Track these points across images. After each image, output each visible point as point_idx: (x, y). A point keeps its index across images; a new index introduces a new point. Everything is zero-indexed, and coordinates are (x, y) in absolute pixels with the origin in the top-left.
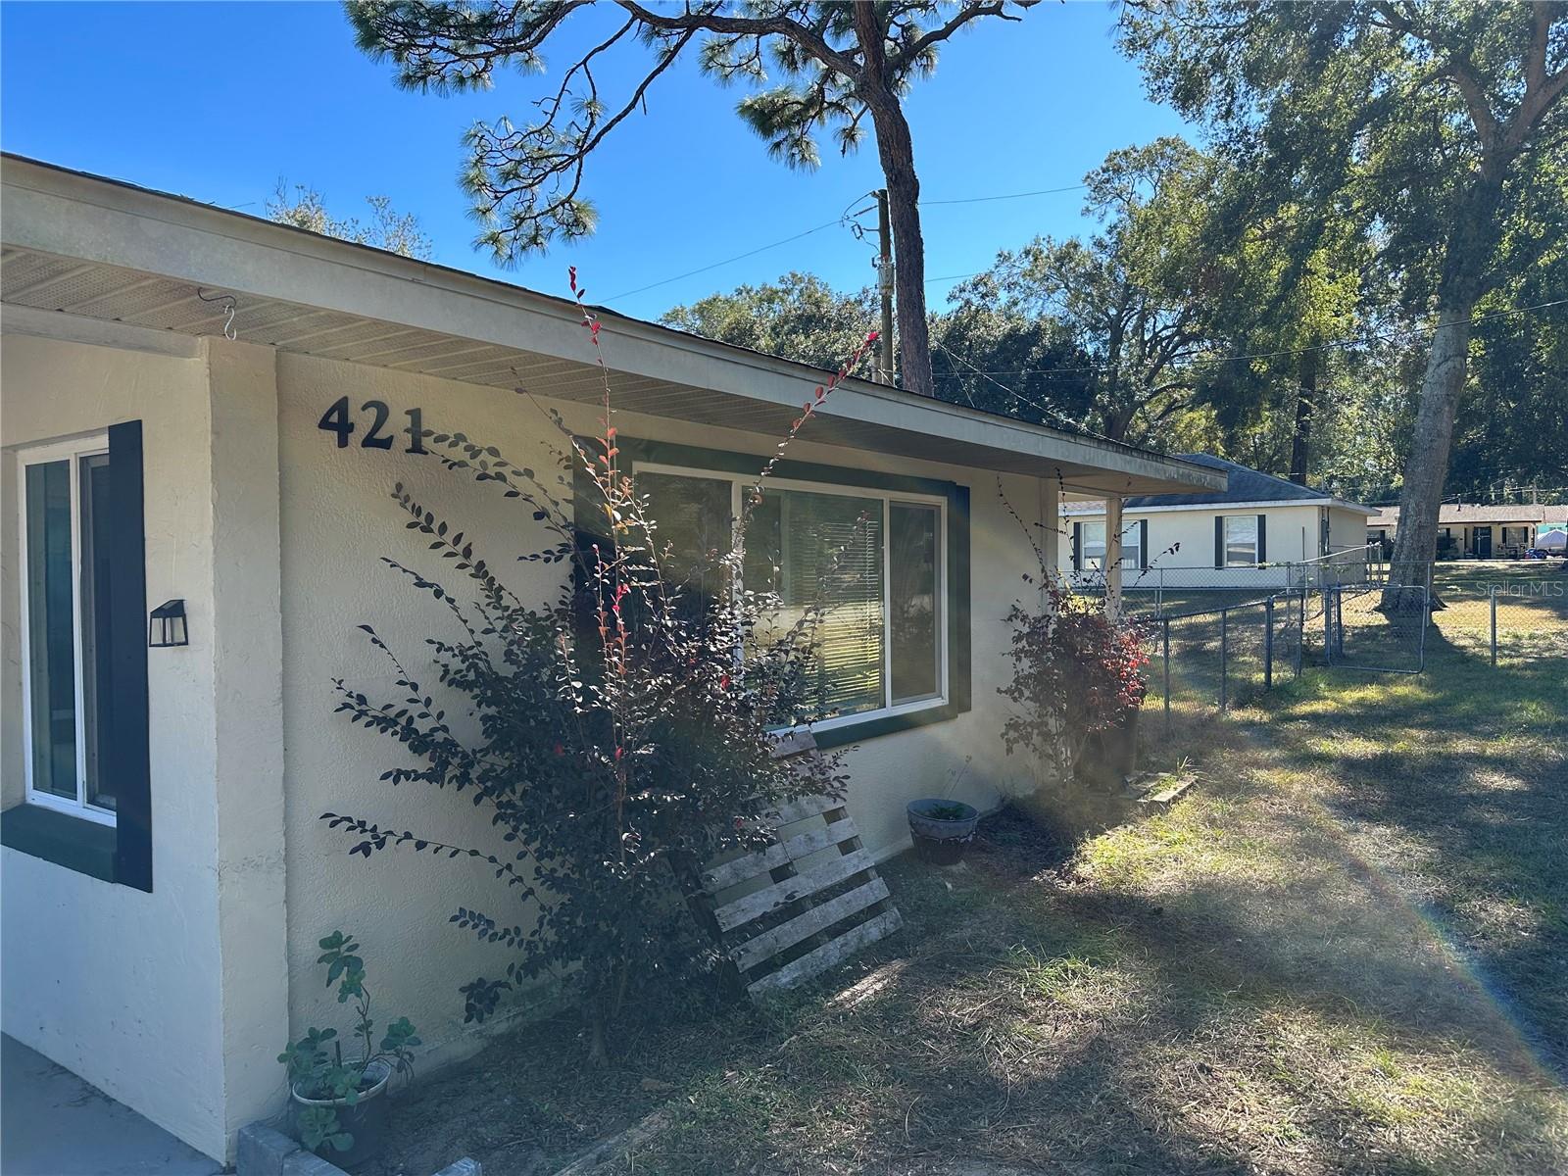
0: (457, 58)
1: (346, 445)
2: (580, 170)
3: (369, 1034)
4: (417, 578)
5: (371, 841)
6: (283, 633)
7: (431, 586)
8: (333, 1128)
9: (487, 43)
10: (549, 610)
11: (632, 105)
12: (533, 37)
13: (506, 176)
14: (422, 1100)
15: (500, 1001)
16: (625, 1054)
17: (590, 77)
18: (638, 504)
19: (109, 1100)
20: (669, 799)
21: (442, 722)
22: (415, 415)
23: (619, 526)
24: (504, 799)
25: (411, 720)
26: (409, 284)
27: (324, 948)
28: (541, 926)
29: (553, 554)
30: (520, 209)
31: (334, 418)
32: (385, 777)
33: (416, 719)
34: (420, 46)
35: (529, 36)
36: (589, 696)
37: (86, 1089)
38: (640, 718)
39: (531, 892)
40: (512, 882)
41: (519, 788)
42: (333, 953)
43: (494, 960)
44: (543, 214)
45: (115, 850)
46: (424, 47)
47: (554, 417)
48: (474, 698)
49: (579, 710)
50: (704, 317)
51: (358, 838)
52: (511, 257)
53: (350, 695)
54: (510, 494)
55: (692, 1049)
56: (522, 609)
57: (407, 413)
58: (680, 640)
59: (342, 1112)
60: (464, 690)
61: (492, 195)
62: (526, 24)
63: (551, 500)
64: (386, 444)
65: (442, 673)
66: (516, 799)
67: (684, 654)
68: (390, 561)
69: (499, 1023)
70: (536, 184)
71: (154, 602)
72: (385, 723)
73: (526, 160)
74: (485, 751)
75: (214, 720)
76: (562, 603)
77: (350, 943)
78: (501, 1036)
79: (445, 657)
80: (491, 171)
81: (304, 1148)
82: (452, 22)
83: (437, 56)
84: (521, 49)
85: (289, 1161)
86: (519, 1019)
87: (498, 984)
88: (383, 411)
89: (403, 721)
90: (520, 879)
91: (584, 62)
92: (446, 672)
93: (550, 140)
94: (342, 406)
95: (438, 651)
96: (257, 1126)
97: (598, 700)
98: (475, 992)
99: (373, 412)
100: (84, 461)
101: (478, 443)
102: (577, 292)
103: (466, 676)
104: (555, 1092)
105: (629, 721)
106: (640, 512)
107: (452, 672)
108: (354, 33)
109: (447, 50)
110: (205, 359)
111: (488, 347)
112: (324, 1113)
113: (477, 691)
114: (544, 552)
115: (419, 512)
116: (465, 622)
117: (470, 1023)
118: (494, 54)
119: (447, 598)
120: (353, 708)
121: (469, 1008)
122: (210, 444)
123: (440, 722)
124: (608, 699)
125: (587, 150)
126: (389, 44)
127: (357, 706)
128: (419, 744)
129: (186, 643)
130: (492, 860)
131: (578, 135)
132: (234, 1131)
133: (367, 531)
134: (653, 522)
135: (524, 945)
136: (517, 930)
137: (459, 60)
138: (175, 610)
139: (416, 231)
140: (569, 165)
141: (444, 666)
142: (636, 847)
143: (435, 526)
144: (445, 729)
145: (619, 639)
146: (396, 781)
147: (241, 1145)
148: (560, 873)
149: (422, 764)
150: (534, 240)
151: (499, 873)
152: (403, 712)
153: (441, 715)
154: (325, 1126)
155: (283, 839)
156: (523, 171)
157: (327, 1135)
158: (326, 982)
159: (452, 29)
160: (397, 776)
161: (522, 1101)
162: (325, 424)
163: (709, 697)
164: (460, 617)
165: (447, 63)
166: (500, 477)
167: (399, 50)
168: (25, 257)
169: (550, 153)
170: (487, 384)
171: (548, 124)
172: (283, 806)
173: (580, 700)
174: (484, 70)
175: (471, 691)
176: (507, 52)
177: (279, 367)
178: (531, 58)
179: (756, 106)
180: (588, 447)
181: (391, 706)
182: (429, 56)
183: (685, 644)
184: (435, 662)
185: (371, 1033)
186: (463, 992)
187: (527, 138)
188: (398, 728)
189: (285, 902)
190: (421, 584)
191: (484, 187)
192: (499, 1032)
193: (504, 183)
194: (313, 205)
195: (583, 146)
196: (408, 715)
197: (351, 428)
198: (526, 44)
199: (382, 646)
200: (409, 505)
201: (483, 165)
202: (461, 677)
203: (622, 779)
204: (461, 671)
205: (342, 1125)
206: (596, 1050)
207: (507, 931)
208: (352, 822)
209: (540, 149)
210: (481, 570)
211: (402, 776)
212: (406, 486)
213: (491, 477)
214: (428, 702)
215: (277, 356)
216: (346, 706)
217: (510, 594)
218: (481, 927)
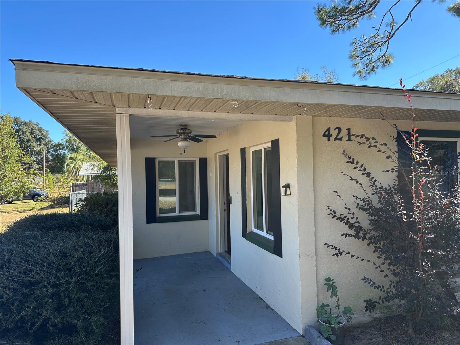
0: (348, 21)
1: (330, 140)
2: (388, 45)
3: (339, 308)
4: (351, 177)
5: (339, 253)
6: (314, 193)
7: (355, 180)
8: (331, 333)
9: (357, 14)
10: (390, 187)
11: (407, 19)
12: (372, 8)
13: (363, 52)
14: (353, 331)
15: (376, 307)
16: (421, 335)
17: (391, 15)
18: (424, 152)
19: (273, 310)
20: (440, 253)
21: (358, 220)
22: (349, 130)
23: (418, 160)
24: (377, 245)
25: (348, 219)
26: (351, 93)
27: (326, 281)
28: (390, 287)
29: (394, 170)
30: (368, 61)
31: (327, 133)
32: (343, 235)
33: (350, 219)
34: (337, 21)
35: (371, 8)
36: (409, 216)
37: (267, 305)
38: (428, 224)
39: (386, 276)
40: (381, 271)
41: (382, 243)
42: (328, 283)
43: (374, 294)
44: (375, 61)
45: (273, 246)
46: (338, 21)
47: (394, 126)
48: (367, 213)
49: (405, 221)
50: (432, 83)
51: (334, 251)
52: (365, 76)
53: (331, 211)
54: (378, 151)
55: (448, 339)
56: (382, 187)
57: (346, 129)
58: (441, 199)
59: (333, 329)
60: (364, 211)
61: (359, 59)
62: (370, 4)
63: (392, 152)
64: (341, 139)
65: (357, 205)
66: (381, 246)
67: (443, 203)
68: (343, 173)
69: (377, 314)
70: (373, 52)
71: (282, 184)
72: (341, 219)
73: (370, 46)
74: (371, 230)
75: (297, 215)
76: (394, 184)
77: (333, 281)
78: (377, 318)
79: (358, 201)
80: (358, 52)
81: (323, 336)
82: (346, 11)
83: (342, 22)
84: (368, 13)
85: (319, 339)
86: (382, 314)
87: (376, 302)
88: (340, 130)
89: (346, 219)
90: (383, 271)
91: (390, 10)
92: (358, 205)
93: (378, 38)
94: (329, 130)
95: (356, 199)
96: (309, 326)
97: (413, 218)
98: (368, 303)
99: (337, 130)
100: (265, 149)
101: (369, 136)
102: (403, 86)
103: (364, 207)
104: (397, 341)
105: (424, 225)
106: (425, 155)
107: (360, 205)
108: (319, 22)
109: (345, 19)
110: (295, 122)
111: (373, 108)
112: (328, 328)
113: (368, 212)
114: (391, 169)
115: (350, 158)
116: (365, 191)
117: (367, 312)
118: (359, 17)
119: (359, 183)
120: (332, 214)
121: (366, 307)
122: (296, 143)
123: (357, 220)
124: (416, 218)
125: (391, 38)
126: (328, 23)
127: (333, 213)
128: (351, 226)
129: (290, 195)
130: (374, 264)
131: (387, 34)
132: (304, 326)
133: (335, 164)
134: (430, 158)
135: (385, 292)
136: (383, 287)
137: (349, 21)
138: (287, 186)
139: (334, 74)
140: (384, 44)
141: (358, 203)
142: (427, 268)
143: (355, 162)
144: (358, 222)
145: (421, 198)
146: (346, 236)
147: (306, 330)
148: (396, 271)
149: (352, 232)
150: (372, 70)
151: (377, 268)
152: (346, 217)
153: (357, 218)
154: (328, 331)
155: (315, 249)
156: (369, 49)
157: (328, 334)
158: (326, 291)
159: (346, 13)
160: (346, 235)
161: (385, 340)
162: (324, 135)
163: (454, 219)
164: (363, 189)
165: (345, 23)
166: (375, 146)
167: (331, 23)
168: (260, 103)
169: (378, 42)
170: (370, 118)
171: (377, 33)
172: (315, 240)
173: (405, 217)
174: (356, 22)
175: (366, 211)
176: (364, 15)
177: (313, 121)
178: (371, 14)
179: (456, 7)
180: (406, 135)
181: (343, 214)
182: (340, 23)
183: (443, 200)
184: (355, 202)
185: (340, 308)
186: (365, 302)
187: (370, 39)
188: (345, 221)
189: (316, 266)
190: (352, 179)
191: (356, 57)
192: (376, 317)
193: (363, 54)
194: (306, 73)
195: (389, 37)
196: (347, 217)
197: (331, 135)
198: (370, 11)
199: (340, 197)
200: (347, 156)
201: (357, 50)
202: (363, 207)
203: (421, 244)
204: (362, 205)
205: (333, 333)
206: (410, 331)
207: (379, 287)
208: (333, 246)
209: (374, 41)
210: (368, 175)
211: (347, 235)
212: (346, 151)
213: (372, 146)
214: (353, 214)
215: (312, 118)
216: (330, 214)
217: (378, 182)
218: (371, 284)
